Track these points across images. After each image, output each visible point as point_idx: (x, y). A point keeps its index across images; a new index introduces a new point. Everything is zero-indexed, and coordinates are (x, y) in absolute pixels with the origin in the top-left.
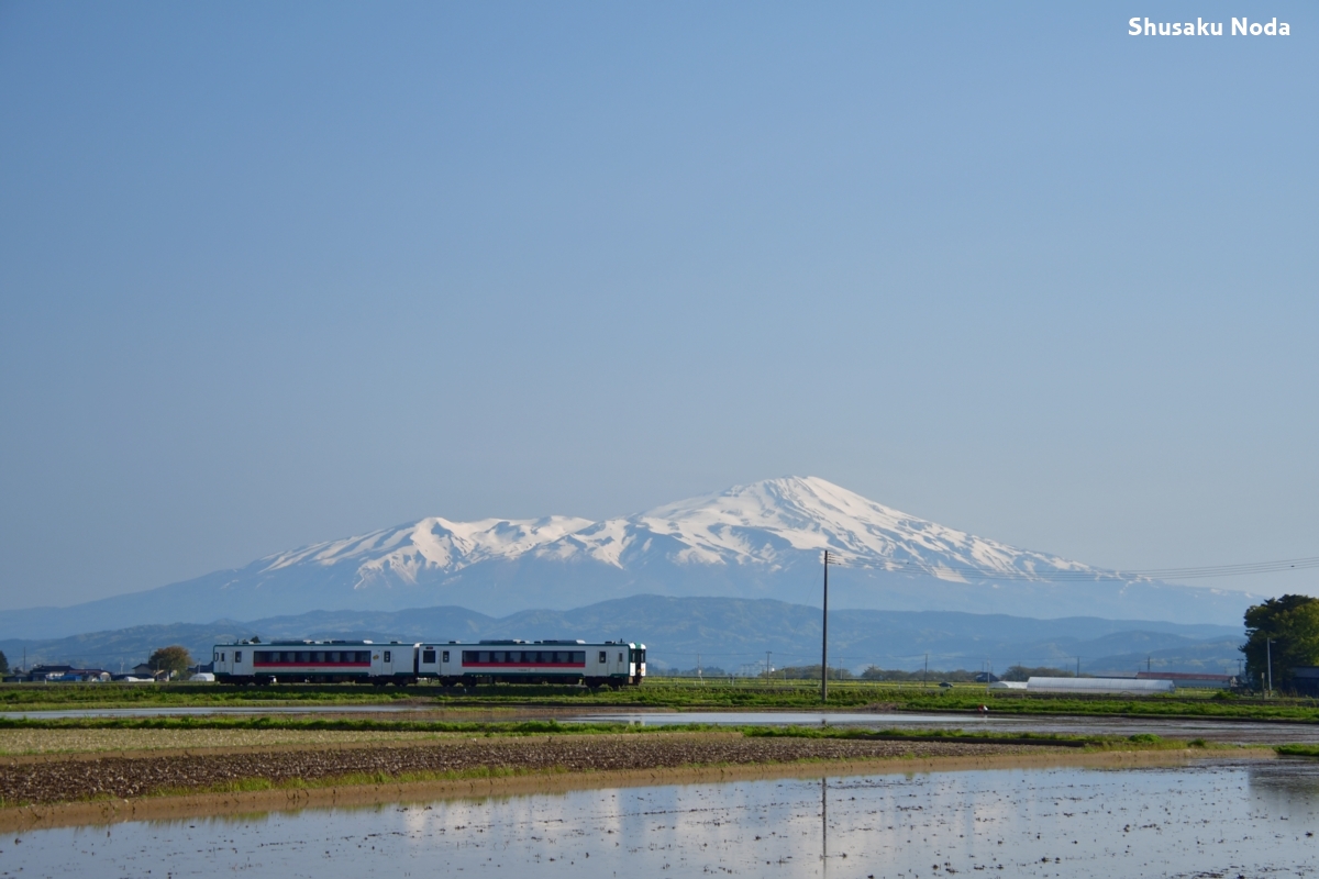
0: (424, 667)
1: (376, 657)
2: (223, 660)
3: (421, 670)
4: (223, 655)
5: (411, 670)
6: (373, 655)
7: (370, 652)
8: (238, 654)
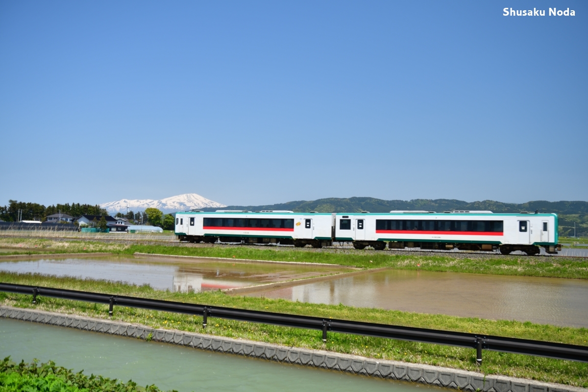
0: (341, 233)
1: (299, 224)
2: (182, 223)
3: (338, 235)
4: (182, 220)
5: (329, 235)
6: (295, 222)
7: (293, 220)
8: (192, 219)
